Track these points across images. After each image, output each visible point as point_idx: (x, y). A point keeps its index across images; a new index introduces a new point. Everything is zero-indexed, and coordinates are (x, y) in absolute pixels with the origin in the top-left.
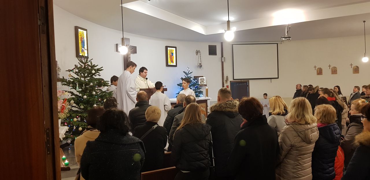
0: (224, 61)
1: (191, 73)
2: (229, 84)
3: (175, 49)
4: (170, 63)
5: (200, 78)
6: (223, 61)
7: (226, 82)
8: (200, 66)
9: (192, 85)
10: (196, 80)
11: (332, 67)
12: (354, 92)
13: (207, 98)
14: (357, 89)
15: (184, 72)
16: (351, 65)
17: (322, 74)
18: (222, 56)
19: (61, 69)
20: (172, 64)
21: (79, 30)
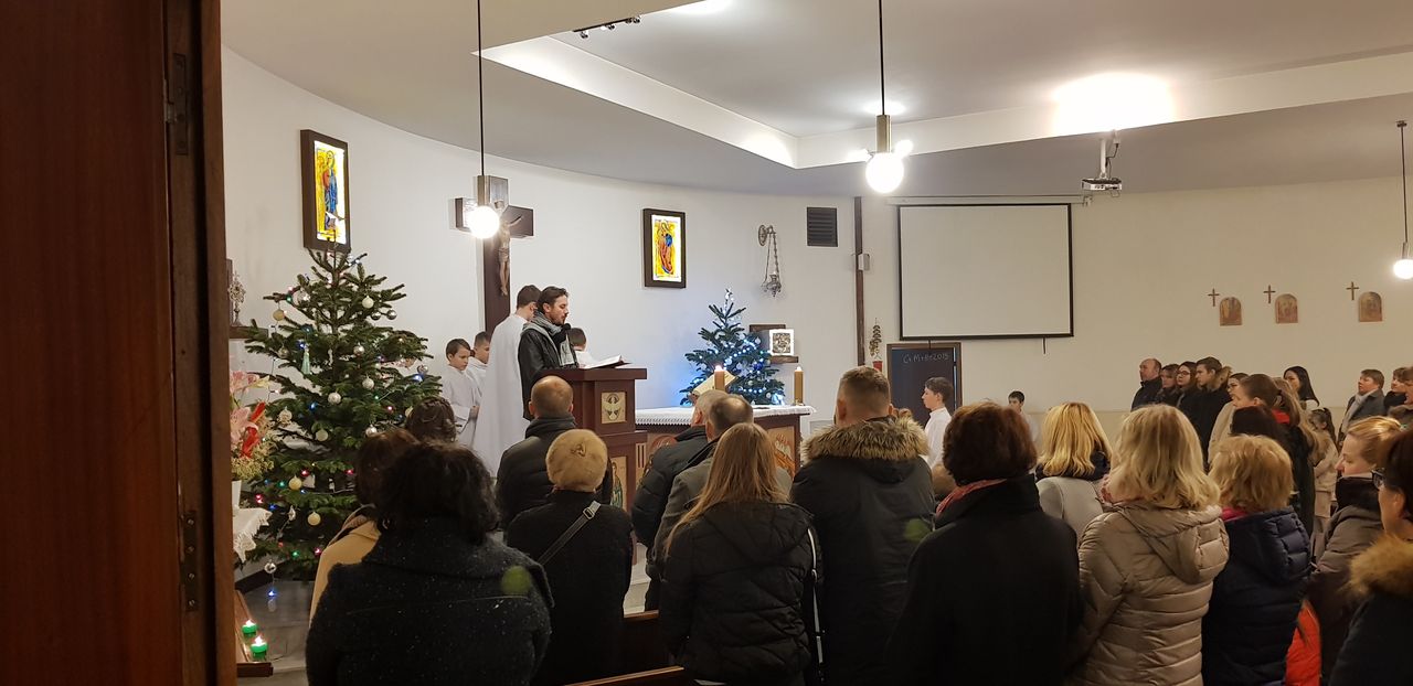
0: (867, 267)
1: (740, 311)
2: (883, 356)
3: (678, 219)
4: (659, 274)
5: (772, 332)
6: (861, 267)
7: (872, 349)
8: (775, 286)
9: (741, 359)
10: (758, 341)
11: (1279, 298)
12: (1362, 394)
13: (797, 407)
14: (1370, 380)
15: (714, 309)
16: (1353, 288)
17: (1240, 324)
18: (859, 250)
19: (244, 292)
20: (666, 277)
21: (318, 144)
